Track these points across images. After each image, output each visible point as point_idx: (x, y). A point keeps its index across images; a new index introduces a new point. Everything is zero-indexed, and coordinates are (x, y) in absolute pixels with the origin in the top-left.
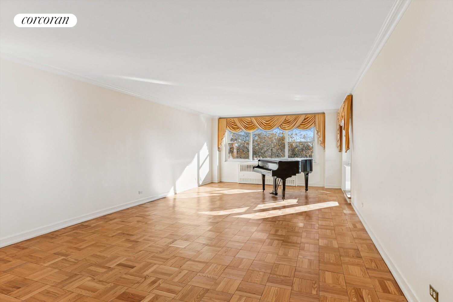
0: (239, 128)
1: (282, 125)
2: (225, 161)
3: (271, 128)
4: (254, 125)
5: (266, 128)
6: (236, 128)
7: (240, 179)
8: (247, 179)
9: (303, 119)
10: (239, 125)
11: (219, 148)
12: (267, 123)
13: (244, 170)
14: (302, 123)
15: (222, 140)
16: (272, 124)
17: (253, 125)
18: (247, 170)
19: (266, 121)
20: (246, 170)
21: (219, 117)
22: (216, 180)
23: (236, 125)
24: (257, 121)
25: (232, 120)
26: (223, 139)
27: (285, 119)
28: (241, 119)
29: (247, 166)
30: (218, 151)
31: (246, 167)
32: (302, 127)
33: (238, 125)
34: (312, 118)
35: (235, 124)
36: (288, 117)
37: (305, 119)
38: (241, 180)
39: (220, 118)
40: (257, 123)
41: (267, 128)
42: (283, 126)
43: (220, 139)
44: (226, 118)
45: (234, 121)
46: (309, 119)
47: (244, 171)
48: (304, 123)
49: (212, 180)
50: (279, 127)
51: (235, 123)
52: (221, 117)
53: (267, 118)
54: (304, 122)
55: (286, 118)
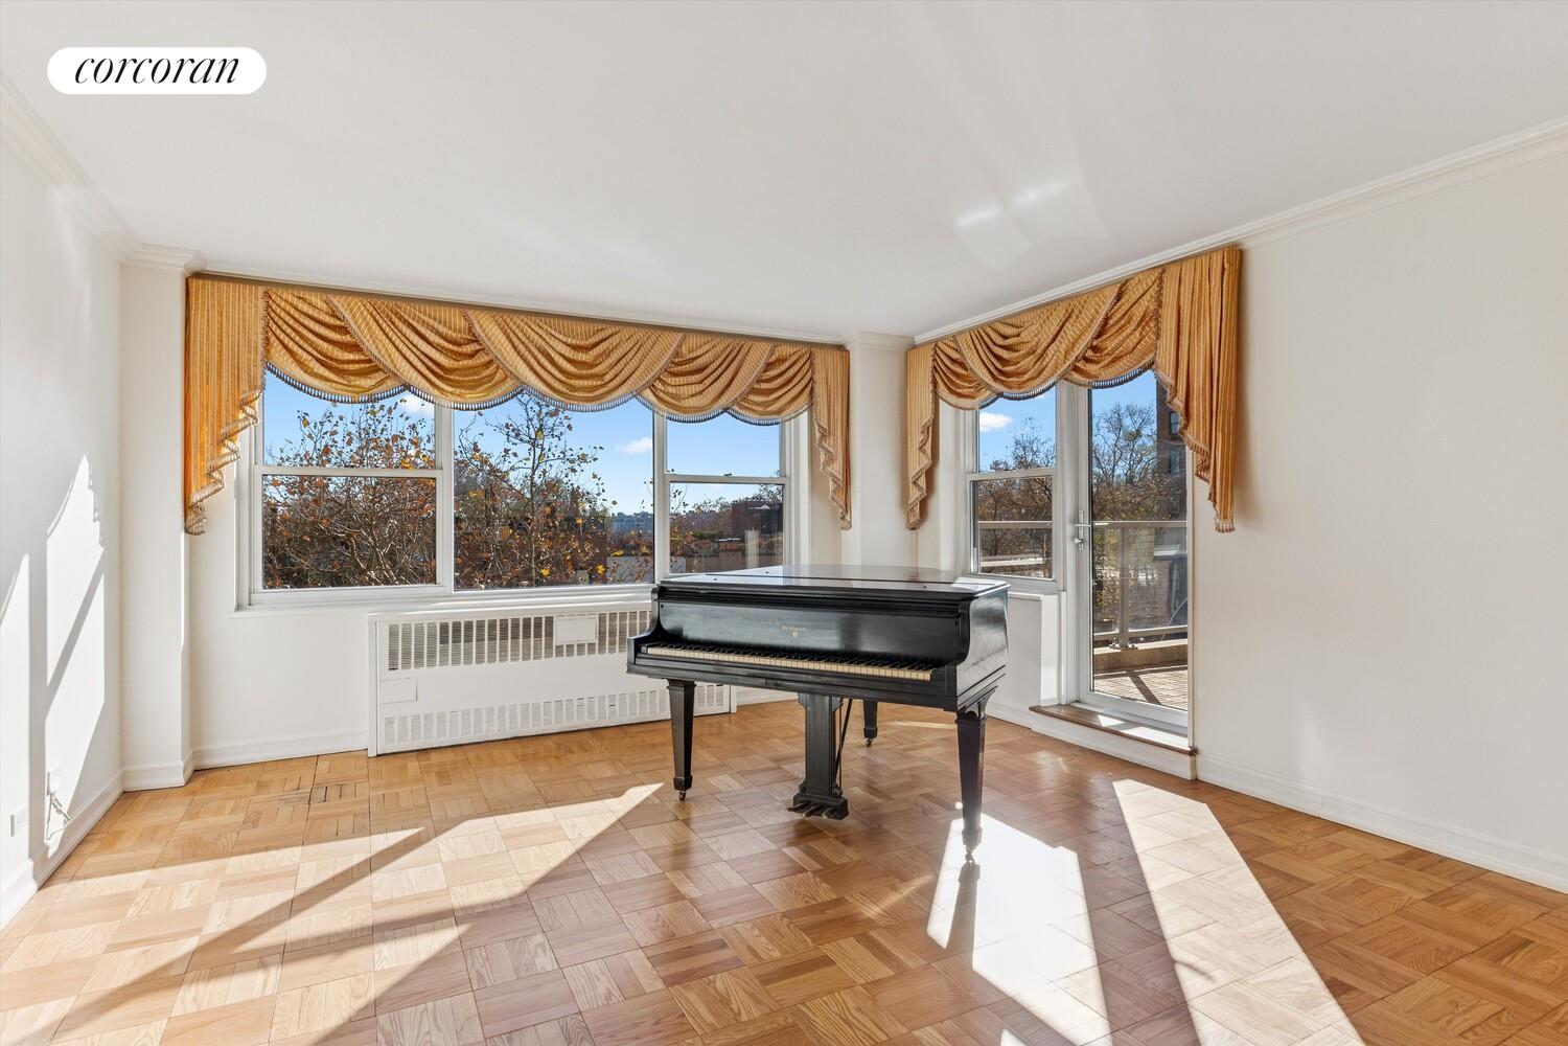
0: (377, 369)
1: (664, 383)
2: (239, 607)
3: (602, 391)
4: (491, 362)
5: (574, 388)
6: (352, 367)
7: (390, 722)
8: (441, 716)
9: (761, 365)
10: (376, 343)
11: (189, 507)
12: (581, 356)
13: (419, 655)
14: (758, 381)
15: (221, 443)
16: (612, 366)
17: (482, 359)
18: (444, 653)
19: (575, 348)
20: (432, 655)
21: (197, 267)
22: (170, 769)
23: (355, 347)
24: (514, 339)
25: (320, 304)
26: (230, 436)
27: (677, 354)
28: (391, 307)
29: (444, 628)
30: (183, 533)
31: (432, 636)
32: (758, 404)
33: (368, 344)
34: (797, 367)
35: (347, 338)
36: (693, 341)
37: (769, 366)
38: (396, 726)
39: (199, 275)
40: (515, 348)
41: (583, 389)
42: (670, 389)
43: (203, 437)
44: (269, 286)
45: (334, 315)
46: (787, 364)
47: (419, 664)
48: (765, 386)
49: (124, 777)
50: (648, 393)
51: (344, 330)
52: (211, 268)
53: (581, 328)
54: (767, 381)
55: (680, 346)
